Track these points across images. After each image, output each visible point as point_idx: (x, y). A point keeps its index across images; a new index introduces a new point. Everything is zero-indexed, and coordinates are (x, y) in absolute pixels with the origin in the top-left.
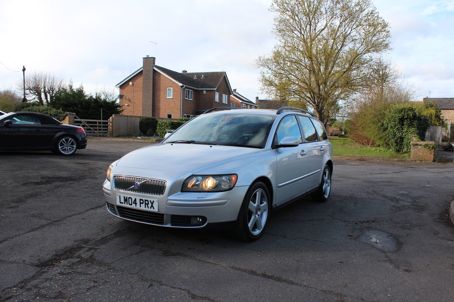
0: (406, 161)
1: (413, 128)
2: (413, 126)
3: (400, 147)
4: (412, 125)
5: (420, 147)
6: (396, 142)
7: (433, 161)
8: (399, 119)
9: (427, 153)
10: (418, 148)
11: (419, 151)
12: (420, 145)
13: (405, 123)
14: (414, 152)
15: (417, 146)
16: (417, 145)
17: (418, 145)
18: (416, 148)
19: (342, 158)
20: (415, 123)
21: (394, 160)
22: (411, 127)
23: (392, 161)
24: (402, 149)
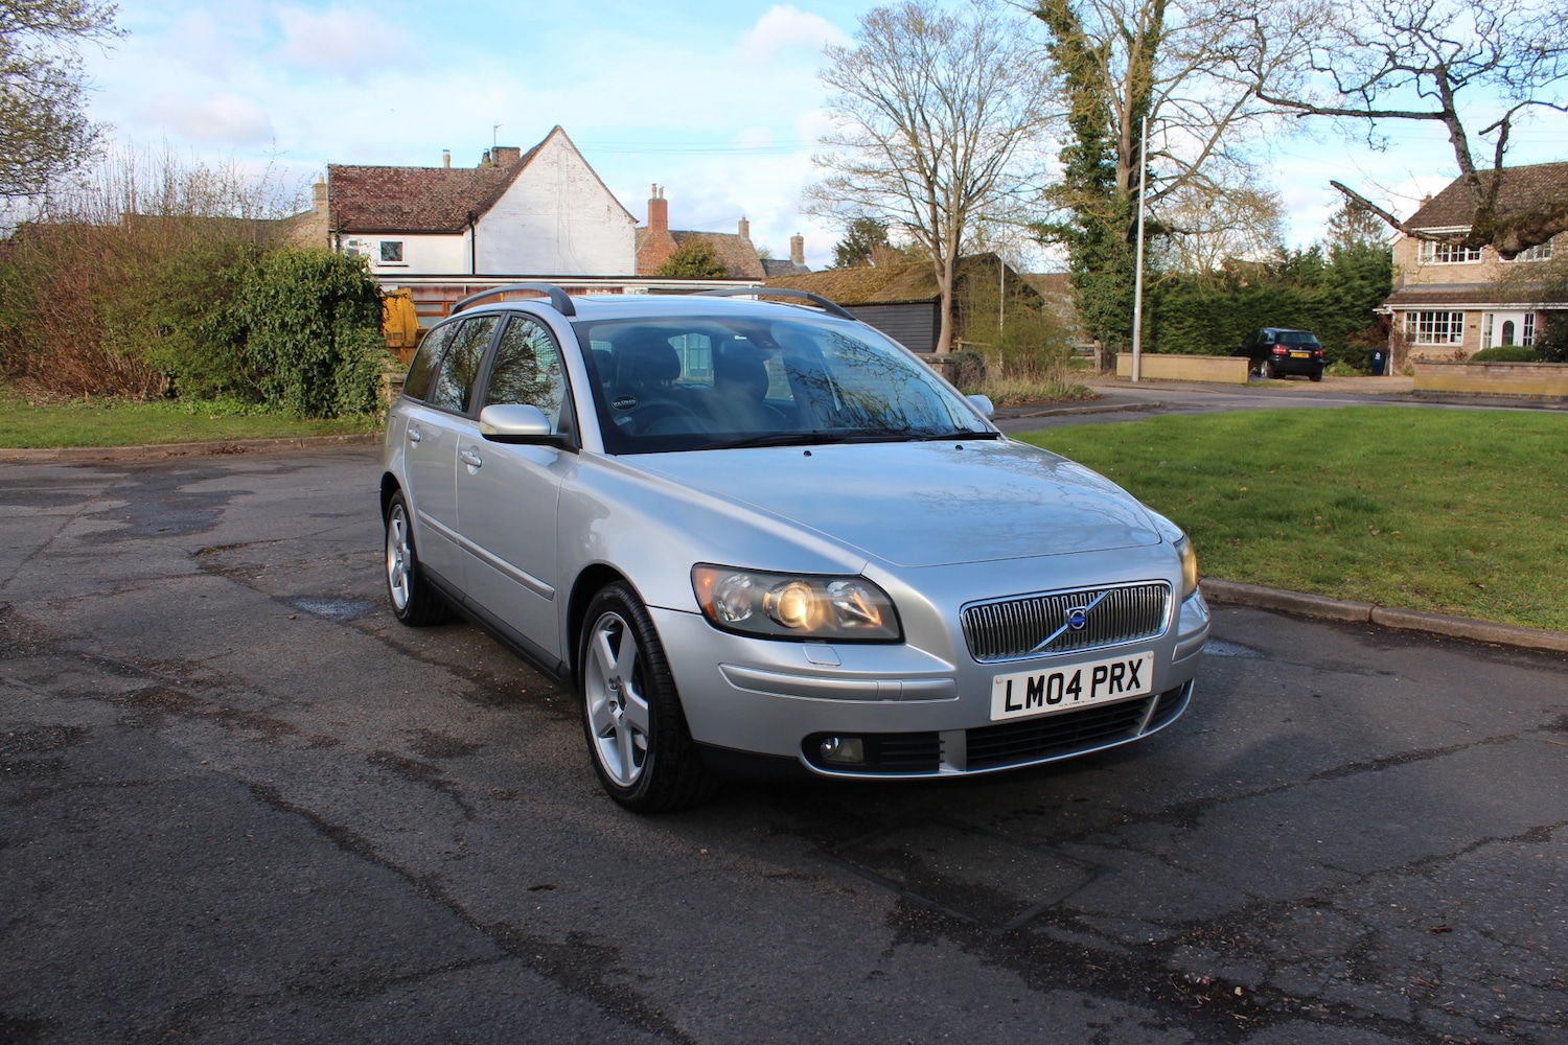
1: (369, 330)
2: (364, 322)
3: (319, 393)
4: (363, 317)
6: (307, 380)
8: (321, 298)
13: (338, 312)
19: (150, 450)
20: (370, 313)
22: (360, 325)
23: (331, 444)
24: (327, 400)
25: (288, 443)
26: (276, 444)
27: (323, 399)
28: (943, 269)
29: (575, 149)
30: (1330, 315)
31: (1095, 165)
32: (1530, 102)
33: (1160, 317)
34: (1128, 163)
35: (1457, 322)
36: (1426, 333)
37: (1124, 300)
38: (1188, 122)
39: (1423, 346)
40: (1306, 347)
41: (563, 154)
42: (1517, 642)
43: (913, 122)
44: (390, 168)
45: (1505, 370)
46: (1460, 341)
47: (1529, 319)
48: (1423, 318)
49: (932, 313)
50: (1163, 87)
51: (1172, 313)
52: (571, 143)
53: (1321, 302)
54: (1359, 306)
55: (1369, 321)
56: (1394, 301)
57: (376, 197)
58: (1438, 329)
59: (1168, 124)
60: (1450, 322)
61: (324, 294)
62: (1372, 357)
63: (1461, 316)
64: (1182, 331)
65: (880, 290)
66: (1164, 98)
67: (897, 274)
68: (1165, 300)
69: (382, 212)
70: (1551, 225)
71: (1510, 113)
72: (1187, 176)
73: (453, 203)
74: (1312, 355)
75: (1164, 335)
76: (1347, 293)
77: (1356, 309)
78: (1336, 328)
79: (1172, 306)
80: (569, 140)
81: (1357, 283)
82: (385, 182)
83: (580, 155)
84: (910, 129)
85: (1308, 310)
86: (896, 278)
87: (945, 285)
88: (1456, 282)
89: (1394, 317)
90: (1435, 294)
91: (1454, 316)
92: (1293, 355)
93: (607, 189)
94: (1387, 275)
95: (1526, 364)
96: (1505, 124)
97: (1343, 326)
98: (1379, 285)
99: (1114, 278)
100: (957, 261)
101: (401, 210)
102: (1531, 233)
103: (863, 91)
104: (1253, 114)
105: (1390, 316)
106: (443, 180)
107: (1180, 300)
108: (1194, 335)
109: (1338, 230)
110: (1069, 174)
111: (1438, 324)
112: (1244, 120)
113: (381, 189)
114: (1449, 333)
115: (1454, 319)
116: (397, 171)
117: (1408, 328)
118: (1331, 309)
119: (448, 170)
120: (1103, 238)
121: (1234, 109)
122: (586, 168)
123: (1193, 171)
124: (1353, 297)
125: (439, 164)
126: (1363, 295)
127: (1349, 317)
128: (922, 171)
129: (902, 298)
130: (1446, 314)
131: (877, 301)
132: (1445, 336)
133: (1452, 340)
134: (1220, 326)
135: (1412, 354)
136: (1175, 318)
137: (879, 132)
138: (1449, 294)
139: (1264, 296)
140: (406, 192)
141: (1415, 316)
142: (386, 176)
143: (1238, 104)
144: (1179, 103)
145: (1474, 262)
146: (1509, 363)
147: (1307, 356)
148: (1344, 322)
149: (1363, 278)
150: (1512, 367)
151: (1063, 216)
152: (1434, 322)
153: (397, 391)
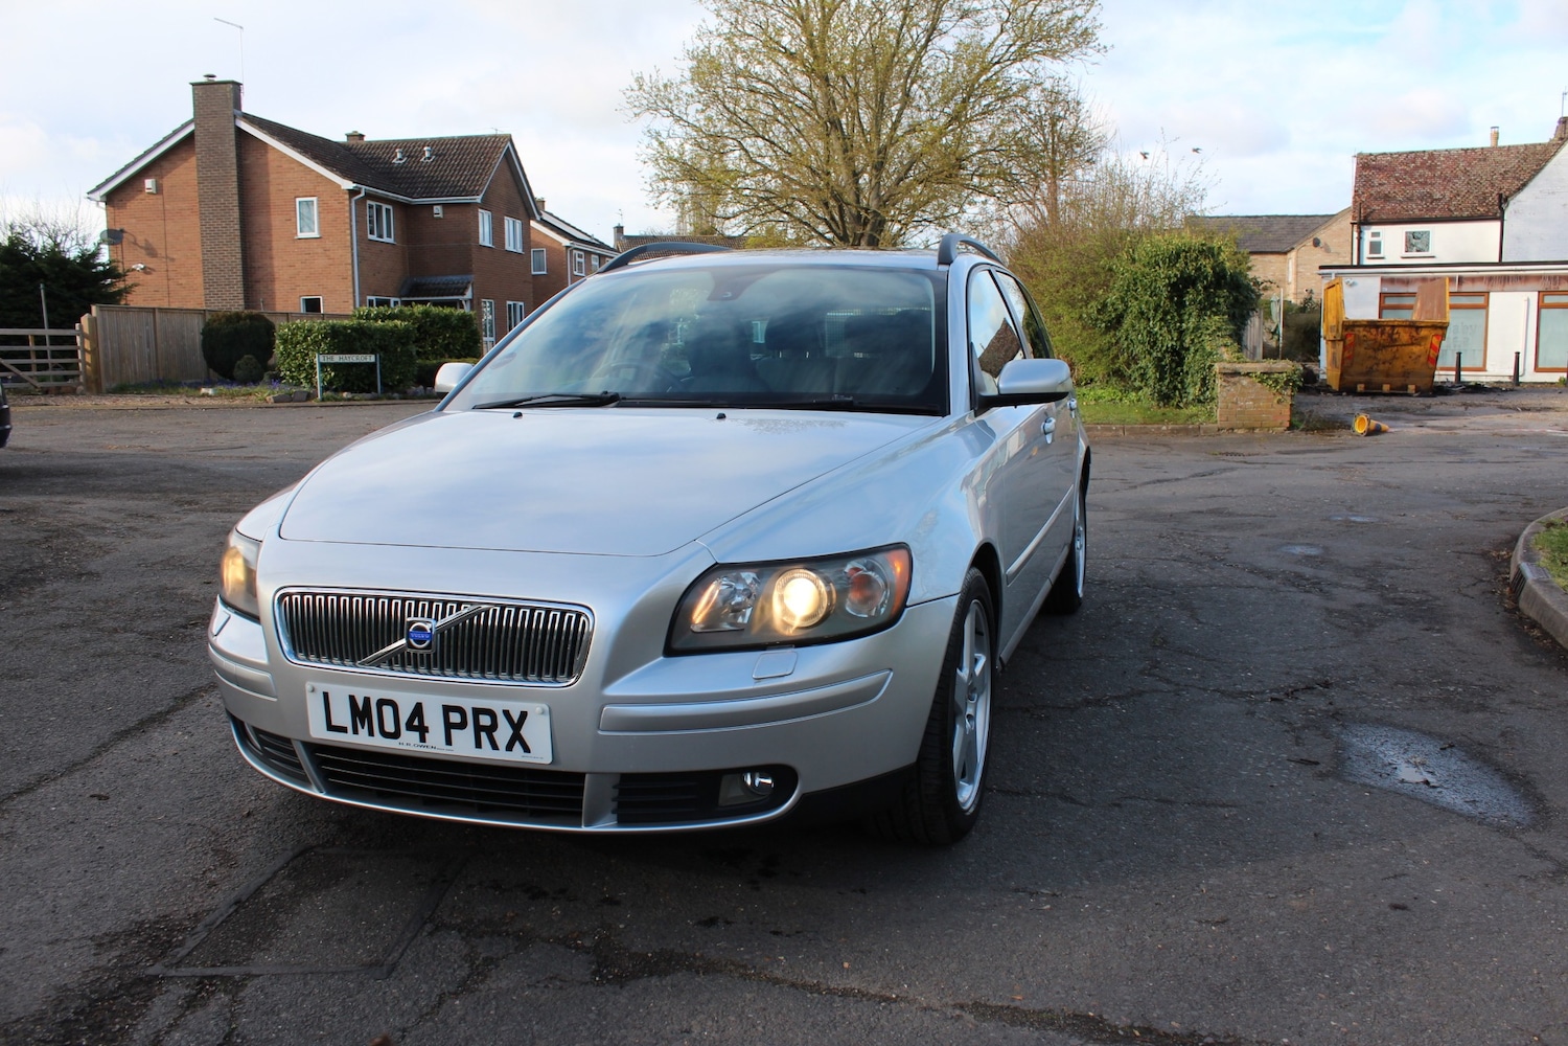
0: (1202, 431)
1: (1217, 318)
2: (1214, 309)
3: (1171, 381)
4: (1213, 304)
5: (1245, 381)
6: (1160, 368)
7: (1288, 429)
8: (1169, 285)
9: (1269, 400)
10: (1239, 386)
11: (1242, 394)
12: (1248, 374)
13: (1188, 298)
14: (1225, 398)
15: (1237, 379)
16: (1236, 374)
17: (1239, 374)
18: (1235, 384)
20: (1222, 300)
21: (1159, 428)
22: (1209, 313)
23: (1154, 433)
24: (1179, 390)
25: (1110, 430)
26: (1098, 430)
27: (1175, 388)
44: (1424, 152)
57: (1405, 185)
61: (1172, 280)
69: (1410, 199)
73: (1493, 185)
82: (1417, 168)
101: (1431, 196)
106: (1485, 160)
113: (1411, 176)
116: (1432, 155)
119: (1496, 148)
125: (1486, 143)
140: (1440, 177)
142: (1419, 161)
153: (1229, 382)
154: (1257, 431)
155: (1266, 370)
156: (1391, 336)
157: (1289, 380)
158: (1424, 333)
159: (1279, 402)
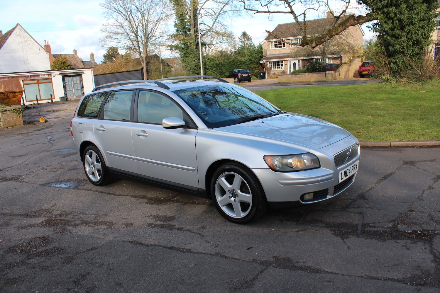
5: (8, 113)
7: (23, 124)
9: (16, 117)
10: (7, 114)
11: (8, 117)
12: (9, 111)
14: (3, 118)
15: (6, 112)
16: (6, 111)
17: (7, 111)
18: (5, 114)
28: (143, 60)
29: (25, 31)
30: (249, 64)
31: (184, 28)
32: (309, 8)
33: (207, 69)
34: (194, 27)
35: (282, 64)
36: (274, 67)
37: (197, 65)
38: (208, 14)
39: (274, 70)
40: (247, 73)
41: (22, 32)
42: (376, 145)
43: (129, 18)
45: (300, 76)
46: (283, 69)
47: (299, 62)
48: (273, 63)
49: (141, 73)
50: (201, 5)
51: (209, 67)
52: (24, 29)
53: (246, 61)
54: (256, 61)
55: (259, 65)
56: (265, 59)
58: (277, 66)
59: (203, 15)
60: (280, 64)
62: (260, 74)
63: (283, 62)
64: (213, 72)
65: (124, 67)
66: (201, 8)
67: (128, 63)
68: (207, 64)
70: (323, 40)
71: (305, 11)
72: (210, 29)
74: (248, 75)
75: (208, 73)
76: (252, 58)
77: (255, 62)
78: (251, 67)
79: (209, 65)
80: (23, 28)
81: (255, 55)
83: (27, 33)
84: (129, 20)
85: (244, 63)
86: (128, 64)
87: (144, 65)
88: (280, 53)
89: (266, 63)
90: (276, 57)
91: (281, 62)
92: (243, 76)
93: (38, 43)
94: (262, 52)
95: (305, 73)
96: (304, 14)
97: (252, 67)
98: (260, 55)
99: (194, 59)
100: (146, 57)
102: (319, 42)
103: (114, 9)
104: (226, 11)
105: (265, 63)
107: (211, 64)
108: (216, 73)
109: (241, 41)
110: (177, 31)
111: (277, 64)
112: (224, 13)
114: (280, 66)
115: (281, 63)
117: (270, 66)
118: (249, 62)
120: (189, 48)
121: (221, 10)
122: (30, 37)
123: (211, 28)
124: (254, 59)
126: (256, 58)
127: (254, 64)
128: (134, 32)
129: (131, 70)
130: (279, 62)
131: (123, 71)
132: (279, 67)
133: (281, 68)
134: (222, 70)
135: (271, 73)
136: (210, 68)
137: (119, 21)
138: (279, 57)
139: (232, 61)
141: (271, 63)
143: (222, 9)
144: (206, 9)
145: (284, 48)
146: (301, 74)
147: (247, 76)
148: (252, 66)
149: (255, 54)
150: (302, 74)
151: (176, 43)
152: (276, 64)
153: (3, 113)
154: (15, 127)
155: (14, 109)
156: (7, 96)
157: (21, 111)
158: (17, 94)
159: (19, 117)
